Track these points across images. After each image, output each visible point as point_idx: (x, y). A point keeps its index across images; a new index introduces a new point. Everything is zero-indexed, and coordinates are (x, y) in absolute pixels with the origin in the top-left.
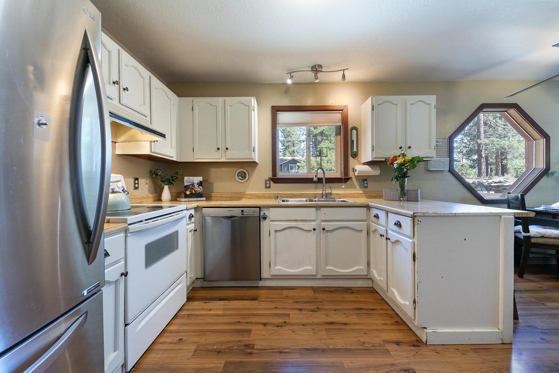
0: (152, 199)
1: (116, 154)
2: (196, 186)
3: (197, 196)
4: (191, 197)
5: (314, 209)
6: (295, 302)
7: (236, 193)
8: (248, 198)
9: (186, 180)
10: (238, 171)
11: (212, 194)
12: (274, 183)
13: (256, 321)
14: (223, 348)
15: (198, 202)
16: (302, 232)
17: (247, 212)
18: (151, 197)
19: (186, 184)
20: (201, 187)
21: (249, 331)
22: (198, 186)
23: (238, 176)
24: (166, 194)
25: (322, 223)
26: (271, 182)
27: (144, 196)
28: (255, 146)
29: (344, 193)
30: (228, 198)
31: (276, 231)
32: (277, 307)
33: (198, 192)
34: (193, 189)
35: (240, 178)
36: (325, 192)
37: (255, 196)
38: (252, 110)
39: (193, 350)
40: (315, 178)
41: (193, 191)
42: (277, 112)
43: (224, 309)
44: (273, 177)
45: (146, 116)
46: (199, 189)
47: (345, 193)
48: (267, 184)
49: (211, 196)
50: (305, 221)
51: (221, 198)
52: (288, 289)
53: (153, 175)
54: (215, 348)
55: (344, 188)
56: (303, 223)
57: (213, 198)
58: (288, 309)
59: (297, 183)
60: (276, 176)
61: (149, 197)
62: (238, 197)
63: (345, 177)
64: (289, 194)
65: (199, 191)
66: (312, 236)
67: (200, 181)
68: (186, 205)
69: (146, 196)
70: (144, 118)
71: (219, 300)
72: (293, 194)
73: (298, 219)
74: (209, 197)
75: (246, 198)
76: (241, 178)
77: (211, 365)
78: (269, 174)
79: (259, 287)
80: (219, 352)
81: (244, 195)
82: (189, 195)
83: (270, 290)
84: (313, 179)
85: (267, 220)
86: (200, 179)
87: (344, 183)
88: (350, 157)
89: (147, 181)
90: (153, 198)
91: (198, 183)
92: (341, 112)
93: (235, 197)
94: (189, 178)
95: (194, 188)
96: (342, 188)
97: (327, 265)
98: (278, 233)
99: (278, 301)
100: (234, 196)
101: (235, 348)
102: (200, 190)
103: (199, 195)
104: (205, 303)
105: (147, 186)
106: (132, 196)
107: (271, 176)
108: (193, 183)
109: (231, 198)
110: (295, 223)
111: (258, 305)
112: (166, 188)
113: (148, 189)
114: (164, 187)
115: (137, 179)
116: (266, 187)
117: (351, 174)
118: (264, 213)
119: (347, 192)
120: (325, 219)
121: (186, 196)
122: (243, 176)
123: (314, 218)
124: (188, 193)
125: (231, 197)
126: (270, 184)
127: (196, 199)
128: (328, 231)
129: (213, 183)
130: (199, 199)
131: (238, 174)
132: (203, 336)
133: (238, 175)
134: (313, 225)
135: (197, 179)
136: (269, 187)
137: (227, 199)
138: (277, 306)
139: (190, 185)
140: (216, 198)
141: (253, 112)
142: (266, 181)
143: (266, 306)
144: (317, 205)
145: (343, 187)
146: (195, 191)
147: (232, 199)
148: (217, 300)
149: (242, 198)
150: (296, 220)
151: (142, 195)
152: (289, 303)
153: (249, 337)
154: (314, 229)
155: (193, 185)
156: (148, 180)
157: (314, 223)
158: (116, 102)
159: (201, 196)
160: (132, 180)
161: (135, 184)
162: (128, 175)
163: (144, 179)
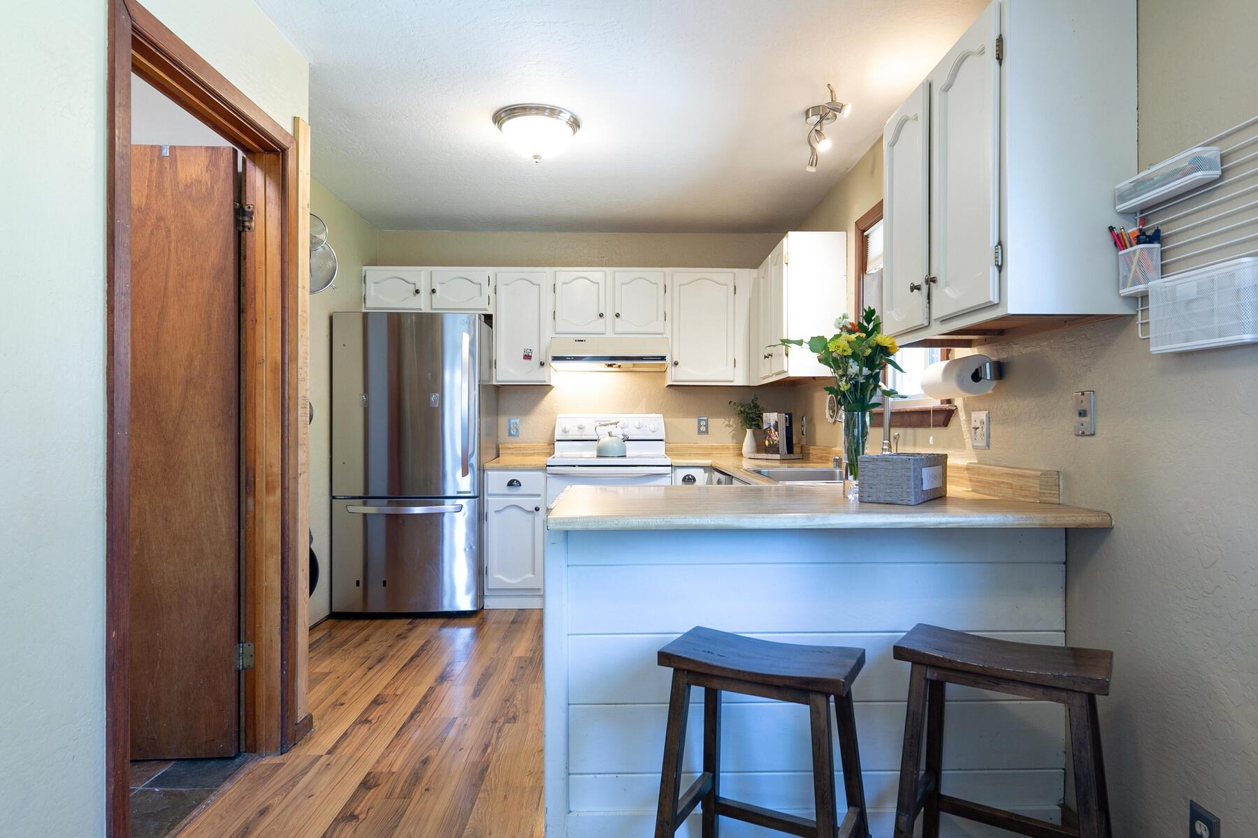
1: (665, 385)
2: (772, 431)
9: (765, 419)
19: (765, 426)
20: (777, 433)
23: (828, 409)
24: (748, 444)
27: (715, 445)
33: (775, 442)
35: (831, 412)
38: (785, 264)
42: (865, 234)
45: (662, 334)
46: (776, 438)
51: (815, 457)
67: (776, 421)
70: (660, 336)
76: (832, 414)
81: (830, 453)
86: (775, 416)
87: (934, 426)
89: (729, 422)
91: (774, 424)
93: (824, 456)
100: (824, 454)
105: (731, 429)
106: (689, 443)
112: (749, 433)
113: (731, 434)
114: (747, 431)
115: (705, 419)
124: (767, 443)
131: (829, 405)
135: (773, 418)
137: (819, 461)
139: (767, 429)
145: (931, 440)
146: (772, 440)
151: (710, 443)
155: (770, 428)
156: (732, 420)
158: (609, 334)
159: (777, 452)
160: (695, 421)
161: (700, 426)
162: (687, 414)
163: (722, 418)
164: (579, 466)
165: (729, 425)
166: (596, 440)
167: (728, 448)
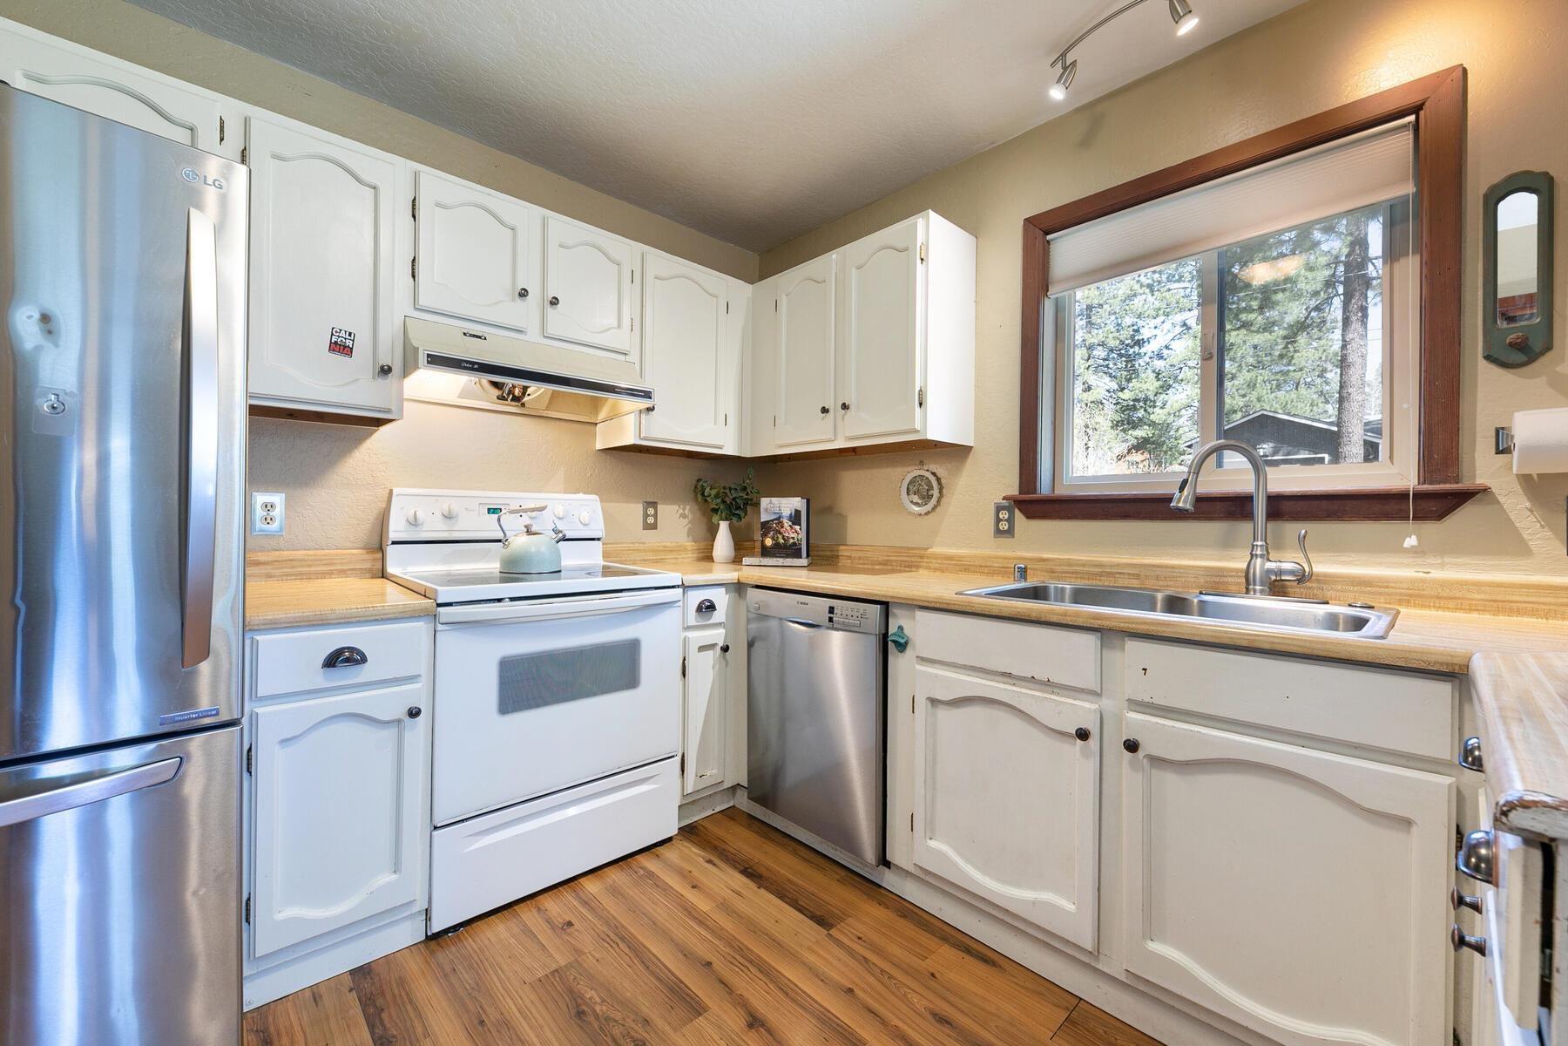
0: (695, 555)
1: (597, 448)
2: (786, 525)
3: (789, 551)
4: (774, 556)
5: (1089, 641)
6: (934, 1015)
7: (899, 550)
8: (936, 570)
9: (765, 507)
10: (909, 478)
11: (841, 547)
12: (1027, 518)
13: (746, 994)
14: (598, 1008)
15: (786, 570)
16: (1035, 733)
17: (844, 613)
18: (690, 548)
19: (764, 518)
20: (797, 527)
21: (696, 1009)
22: (790, 523)
23: (908, 494)
24: (723, 543)
25: (1132, 715)
26: (1018, 514)
27: (668, 544)
28: (926, 387)
29: (1413, 581)
30: (880, 564)
31: (934, 702)
32: (857, 991)
33: (792, 541)
34: (780, 533)
35: (916, 499)
36: (1263, 565)
37: (957, 565)
38: (919, 261)
39: (554, 967)
40: (1177, 495)
41: (780, 537)
42: (1049, 237)
43: (725, 907)
44: (1020, 493)
45: (626, 354)
46: (797, 534)
47: (1423, 581)
48: (1002, 520)
49: (838, 556)
50: (1048, 684)
51: (861, 562)
52: (968, 951)
53: (699, 493)
54: (588, 996)
55: (1414, 551)
56: (1038, 694)
57: (843, 562)
58: (884, 1022)
59: (1125, 516)
60: (1034, 492)
61: (686, 550)
62: (907, 564)
63: (1427, 487)
64: (1084, 566)
65: (793, 538)
66: (1078, 762)
67: (796, 510)
68: (680, 574)
69: (677, 547)
70: (622, 357)
71: (741, 872)
72: (1100, 565)
73: (1015, 672)
74: (832, 557)
75: (929, 568)
76: (920, 502)
77: (532, 1035)
78: (1010, 485)
79: (882, 891)
80: (580, 1014)
81: (922, 557)
82: (771, 548)
83: (904, 916)
84: (1169, 499)
85: (909, 653)
86: (796, 503)
87: (1415, 518)
88: (1483, 365)
89: (684, 511)
90: (696, 551)
91: (791, 514)
92: (1412, 118)
93: (896, 561)
94: (771, 503)
95: (782, 530)
96: (1400, 550)
97: (1150, 930)
98: (943, 714)
99: (882, 971)
100: (895, 558)
101: (617, 1031)
102: (794, 535)
103: (791, 550)
104: (710, 862)
105: (686, 521)
106: (633, 543)
107: (1014, 490)
108: (780, 517)
109: (886, 565)
110: (1001, 686)
111: (809, 948)
112: (724, 527)
113: (686, 529)
114: (719, 524)
115: (654, 504)
116: (999, 532)
117: (1483, 467)
118: (901, 628)
119: (1437, 574)
120: (1147, 699)
121: (766, 552)
122: (925, 491)
123: (1090, 682)
124: (769, 542)
125: (885, 563)
126: (1011, 520)
127: (780, 561)
128: (1157, 761)
129: (846, 517)
130: (789, 561)
131: (911, 487)
132: (606, 945)
133: (908, 488)
134: (1082, 712)
135: (789, 505)
136: (1010, 532)
137: (877, 567)
138: (863, 990)
139: (772, 521)
140: (849, 561)
141: (920, 267)
142: (999, 509)
143: (828, 962)
144: (1099, 622)
145: (1411, 541)
146: (783, 538)
147: (889, 568)
148: (735, 868)
149: (918, 567)
150: (1009, 675)
151: (662, 544)
152: (909, 1004)
153: (675, 1030)
154: (1083, 735)
155: (779, 519)
156: (688, 507)
157: (1087, 705)
158: (534, 335)
159: (797, 554)
160: (639, 507)
161: (646, 516)
162: (629, 497)
163: (675, 504)
164: (512, 599)
165: (683, 516)
166: (499, 541)
167: (684, 549)
